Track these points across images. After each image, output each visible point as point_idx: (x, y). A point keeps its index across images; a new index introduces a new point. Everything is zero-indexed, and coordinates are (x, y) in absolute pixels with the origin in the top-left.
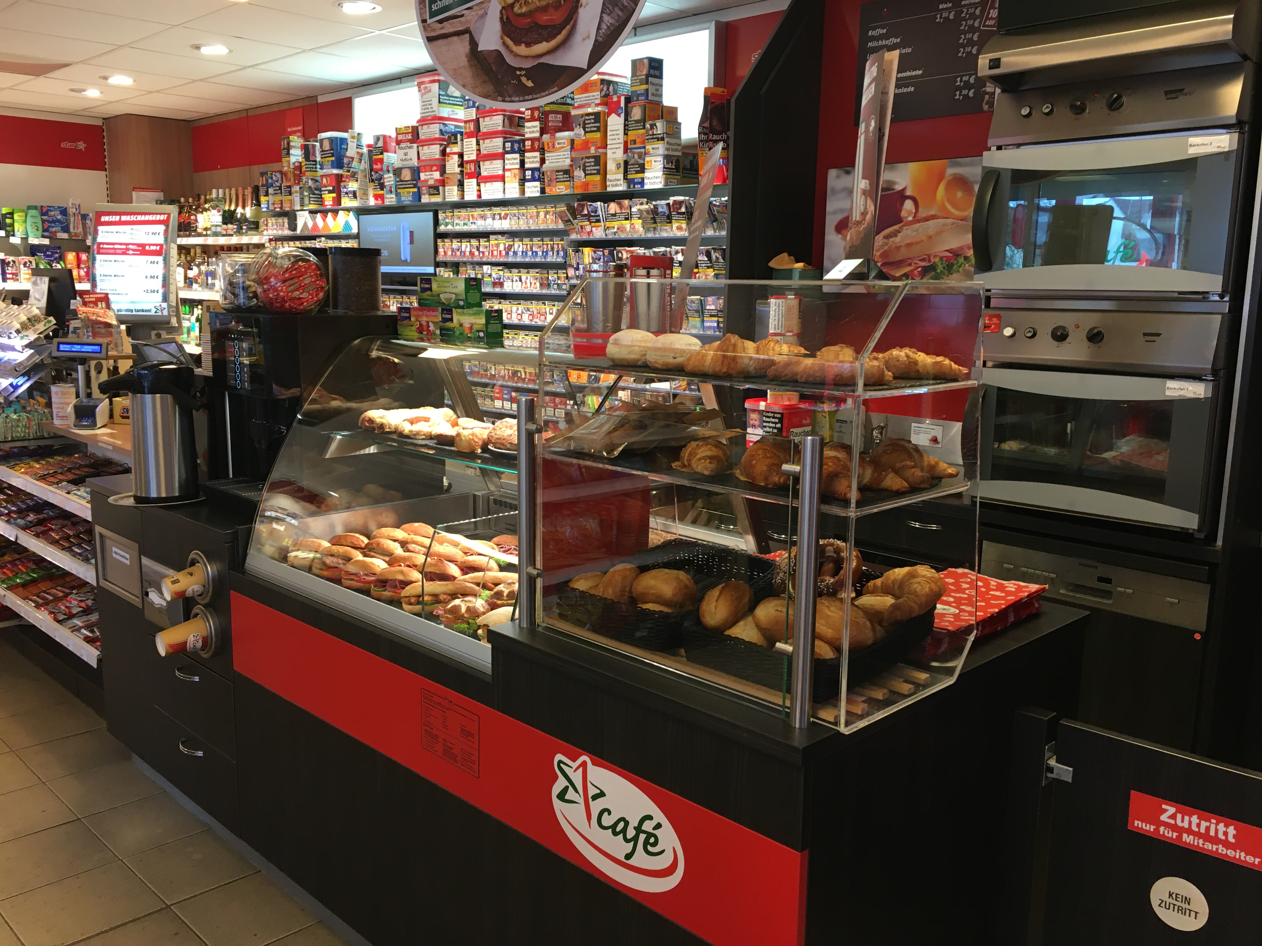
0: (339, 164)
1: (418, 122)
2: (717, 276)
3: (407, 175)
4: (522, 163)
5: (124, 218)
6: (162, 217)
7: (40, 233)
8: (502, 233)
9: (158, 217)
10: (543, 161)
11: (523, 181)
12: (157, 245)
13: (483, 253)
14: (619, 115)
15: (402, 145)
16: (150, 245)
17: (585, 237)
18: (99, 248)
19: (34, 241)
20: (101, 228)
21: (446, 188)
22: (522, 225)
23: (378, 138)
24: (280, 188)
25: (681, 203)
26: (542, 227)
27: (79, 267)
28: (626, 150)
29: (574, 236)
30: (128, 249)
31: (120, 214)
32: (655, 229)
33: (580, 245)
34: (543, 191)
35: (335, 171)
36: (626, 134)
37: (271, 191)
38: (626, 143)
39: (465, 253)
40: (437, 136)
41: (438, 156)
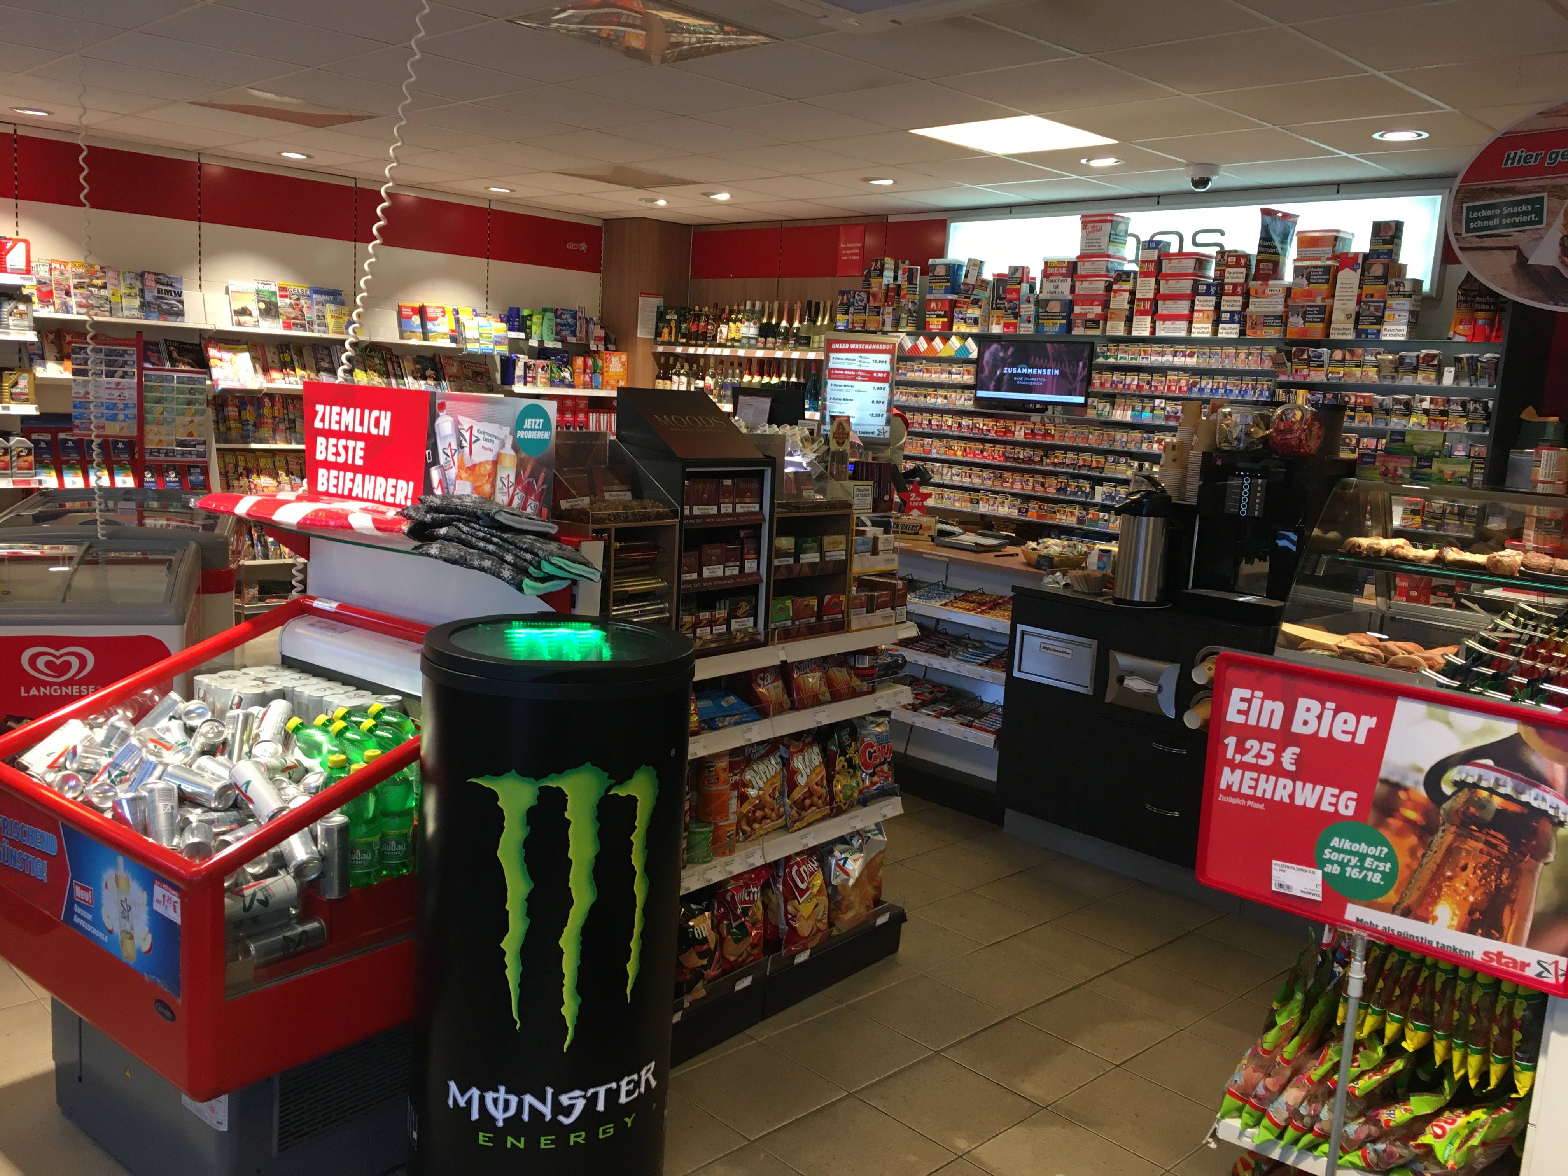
0: (954, 289)
1: (1078, 257)
2: (1470, 426)
3: (1055, 307)
4: (1218, 305)
5: (853, 346)
6: (888, 347)
7: (553, 336)
8: (1185, 370)
9: (884, 347)
10: (1246, 305)
11: (1217, 322)
12: (883, 372)
13: (1156, 387)
14: (1355, 270)
15: (1051, 278)
16: (877, 372)
17: (1299, 379)
18: (830, 373)
19: (549, 344)
20: (832, 355)
21: (1109, 323)
22: (1215, 363)
23: (1016, 269)
24: (865, 308)
25: (1434, 356)
26: (1241, 367)
27: (585, 372)
28: (1359, 303)
29: (1283, 378)
30: (857, 375)
31: (850, 342)
32: (1393, 377)
33: (1289, 387)
34: (1242, 333)
35: (950, 297)
36: (1360, 287)
37: (851, 310)
38: (1359, 297)
39: (1129, 385)
40: (1103, 273)
41: (1101, 292)
